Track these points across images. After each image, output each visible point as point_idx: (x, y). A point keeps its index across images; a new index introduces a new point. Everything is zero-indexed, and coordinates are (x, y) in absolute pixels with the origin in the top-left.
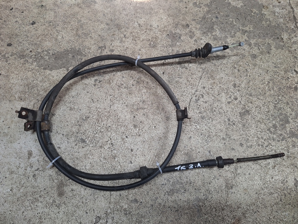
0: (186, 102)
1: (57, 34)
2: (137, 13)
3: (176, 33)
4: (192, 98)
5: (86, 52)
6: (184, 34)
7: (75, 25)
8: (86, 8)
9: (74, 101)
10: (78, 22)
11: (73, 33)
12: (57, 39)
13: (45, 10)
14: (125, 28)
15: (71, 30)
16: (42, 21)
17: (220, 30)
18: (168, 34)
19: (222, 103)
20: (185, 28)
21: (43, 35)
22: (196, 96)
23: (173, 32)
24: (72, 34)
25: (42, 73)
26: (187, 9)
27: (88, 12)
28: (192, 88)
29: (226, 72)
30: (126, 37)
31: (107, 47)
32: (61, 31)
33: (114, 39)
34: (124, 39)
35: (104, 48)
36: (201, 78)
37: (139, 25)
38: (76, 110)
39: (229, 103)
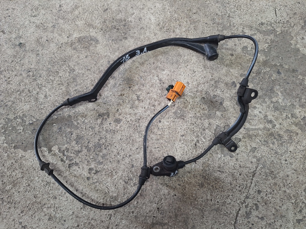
0: (231, 215)
1: (38, 90)
2: (158, 61)
3: (216, 96)
4: (239, 210)
5: (79, 121)
6: (229, 99)
7: (66, 78)
8: (83, 50)
9: (56, 205)
10: (70, 72)
11: (61, 89)
12: (37, 99)
13: (23, 51)
14: (139, 85)
15: (59, 84)
16: (18, 68)
17: (284, 93)
18: (204, 96)
19: (288, 221)
20: (230, 88)
21: (18, 91)
22: (246, 207)
23: (212, 94)
24: (60, 91)
25: (12, 154)
26: (234, 57)
27: (86, 57)
28: (240, 191)
29: (293, 167)
30: (140, 99)
31: (110, 115)
32: (45, 86)
33: (122, 102)
34: (137, 102)
35: (106, 117)
36: (254, 174)
37: (160, 80)
38: (58, 220)
39: (299, 221)
